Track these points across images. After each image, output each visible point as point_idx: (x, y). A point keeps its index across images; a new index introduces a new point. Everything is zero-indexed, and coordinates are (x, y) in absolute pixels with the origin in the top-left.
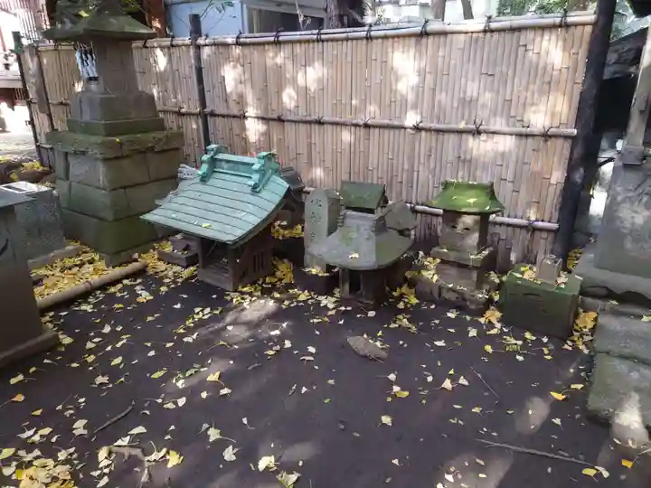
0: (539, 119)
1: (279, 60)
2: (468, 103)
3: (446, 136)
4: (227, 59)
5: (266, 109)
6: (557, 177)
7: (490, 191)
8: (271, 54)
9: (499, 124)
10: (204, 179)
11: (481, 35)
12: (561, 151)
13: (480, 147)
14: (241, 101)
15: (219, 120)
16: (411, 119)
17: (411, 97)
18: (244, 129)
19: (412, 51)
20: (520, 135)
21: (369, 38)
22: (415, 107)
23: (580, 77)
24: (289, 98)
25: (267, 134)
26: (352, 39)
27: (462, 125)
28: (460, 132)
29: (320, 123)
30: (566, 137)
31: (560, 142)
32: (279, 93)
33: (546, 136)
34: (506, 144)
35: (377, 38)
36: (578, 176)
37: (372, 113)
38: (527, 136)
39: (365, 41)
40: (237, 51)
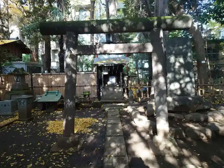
0: (93, 84)
1: (51, 77)
2: (83, 82)
3: (81, 87)
4: (39, 77)
5: (48, 85)
6: (96, 91)
7: (89, 92)
8: (49, 76)
9: (88, 85)
10: (46, 95)
11: (84, 74)
12: (96, 87)
13: (86, 88)
14: (42, 84)
15: (36, 88)
18: (43, 89)
20: (90, 86)
23: (96, 79)
24: (53, 83)
25: (48, 89)
27: (83, 85)
28: (83, 86)
29: (60, 87)
32: (51, 83)
33: (94, 86)
34: (89, 87)
36: (98, 90)
38: (92, 86)
40: (42, 76)
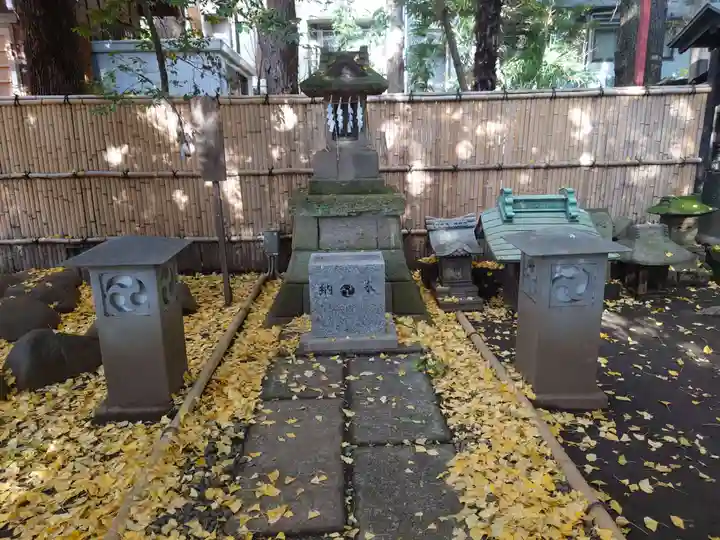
0: (676, 154)
1: (457, 116)
2: (631, 145)
3: (614, 170)
4: (392, 116)
5: (438, 161)
8: (448, 111)
9: (651, 158)
11: (641, 98)
12: (690, 173)
13: (637, 176)
14: (405, 155)
16: (586, 159)
17: (586, 142)
18: (405, 183)
19: (589, 108)
20: (662, 164)
21: (553, 98)
22: (590, 151)
24: (464, 150)
25: (435, 185)
26: (537, 98)
27: (628, 160)
28: (626, 166)
29: (499, 169)
30: (693, 163)
31: (690, 166)
32: (453, 148)
33: (684, 164)
34: (655, 171)
35: (560, 97)
37: (553, 157)
38: (670, 164)
39: (548, 100)
